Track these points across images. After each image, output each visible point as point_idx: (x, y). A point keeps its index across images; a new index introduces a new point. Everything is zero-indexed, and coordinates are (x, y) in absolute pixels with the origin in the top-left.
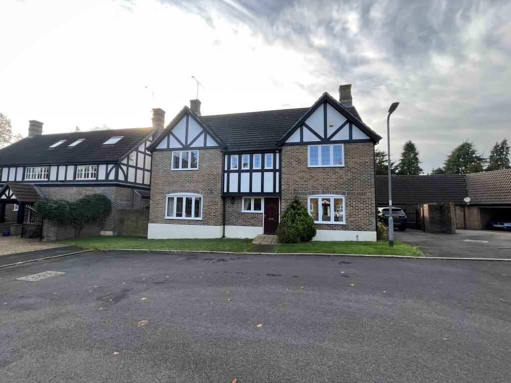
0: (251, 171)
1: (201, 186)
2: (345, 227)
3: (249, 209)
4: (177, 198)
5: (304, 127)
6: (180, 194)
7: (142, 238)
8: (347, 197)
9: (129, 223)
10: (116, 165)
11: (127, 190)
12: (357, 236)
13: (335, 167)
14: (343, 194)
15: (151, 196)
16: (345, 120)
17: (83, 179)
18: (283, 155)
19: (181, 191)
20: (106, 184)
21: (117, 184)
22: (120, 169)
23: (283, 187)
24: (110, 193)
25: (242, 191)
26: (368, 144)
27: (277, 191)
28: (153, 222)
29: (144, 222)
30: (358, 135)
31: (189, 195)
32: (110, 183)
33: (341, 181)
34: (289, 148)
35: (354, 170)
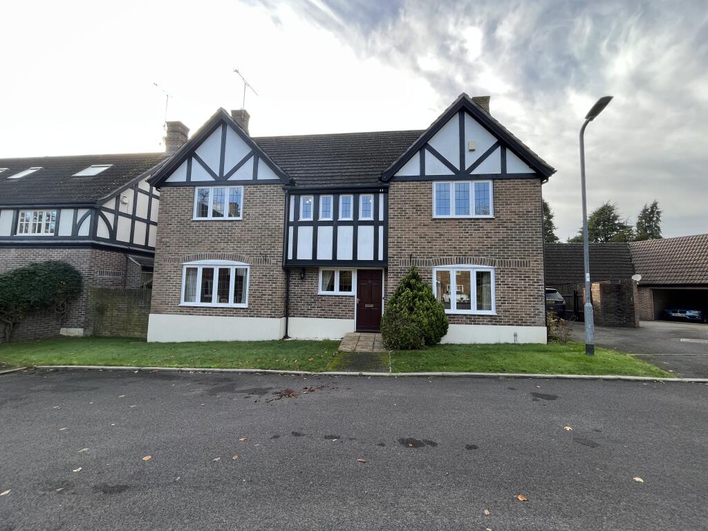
0: (335, 223)
1: (247, 248)
2: (494, 319)
3: (331, 288)
4: (204, 269)
5: (426, 151)
6: (208, 263)
7: (137, 339)
8: (498, 269)
9: (115, 313)
10: (93, 211)
11: (115, 255)
12: (515, 335)
13: (478, 219)
14: (493, 263)
15: (156, 265)
16: (495, 140)
17: (30, 234)
18: (391, 196)
19: (211, 257)
20: (73, 243)
21: (94, 244)
22: (100, 218)
23: (390, 251)
24: (80, 260)
25: (319, 257)
26: (532, 181)
27: (381, 258)
28: (157, 312)
29: (143, 311)
30: (515, 166)
31: (224, 263)
32: (81, 241)
33: (487, 242)
34: (401, 185)
35: (509, 225)
